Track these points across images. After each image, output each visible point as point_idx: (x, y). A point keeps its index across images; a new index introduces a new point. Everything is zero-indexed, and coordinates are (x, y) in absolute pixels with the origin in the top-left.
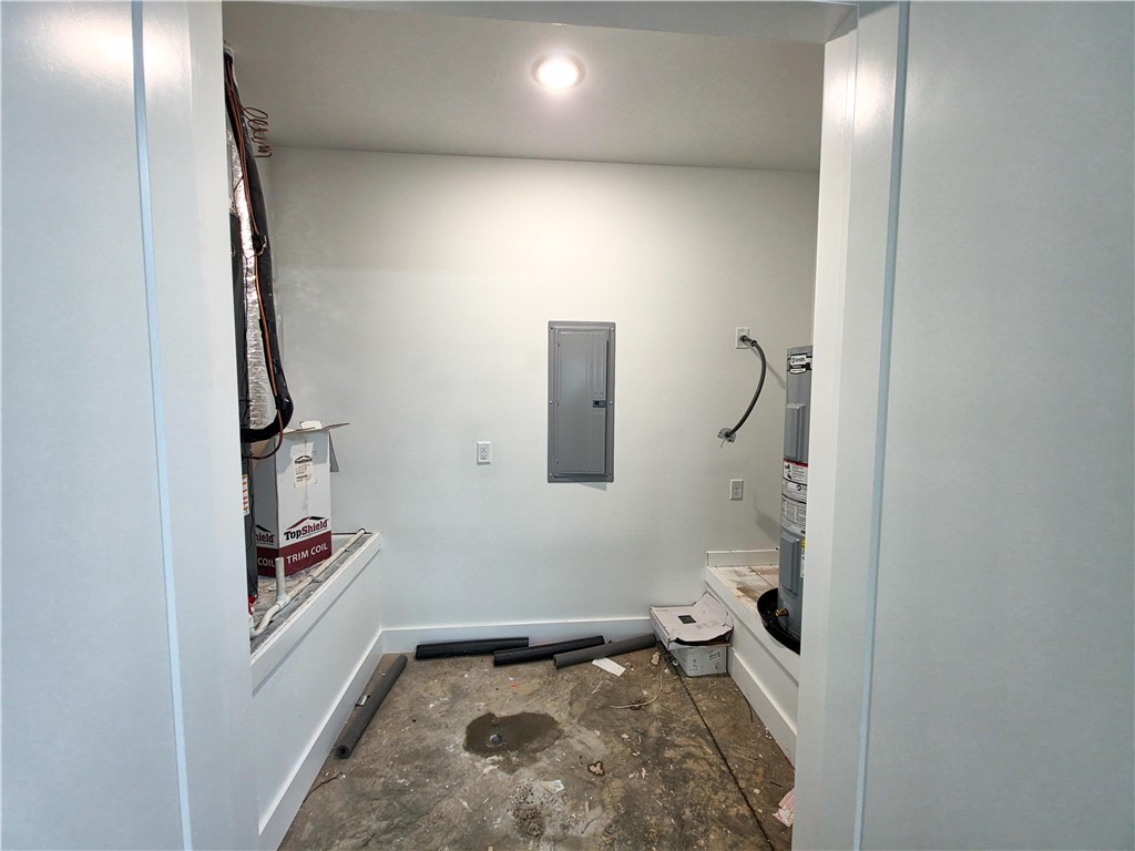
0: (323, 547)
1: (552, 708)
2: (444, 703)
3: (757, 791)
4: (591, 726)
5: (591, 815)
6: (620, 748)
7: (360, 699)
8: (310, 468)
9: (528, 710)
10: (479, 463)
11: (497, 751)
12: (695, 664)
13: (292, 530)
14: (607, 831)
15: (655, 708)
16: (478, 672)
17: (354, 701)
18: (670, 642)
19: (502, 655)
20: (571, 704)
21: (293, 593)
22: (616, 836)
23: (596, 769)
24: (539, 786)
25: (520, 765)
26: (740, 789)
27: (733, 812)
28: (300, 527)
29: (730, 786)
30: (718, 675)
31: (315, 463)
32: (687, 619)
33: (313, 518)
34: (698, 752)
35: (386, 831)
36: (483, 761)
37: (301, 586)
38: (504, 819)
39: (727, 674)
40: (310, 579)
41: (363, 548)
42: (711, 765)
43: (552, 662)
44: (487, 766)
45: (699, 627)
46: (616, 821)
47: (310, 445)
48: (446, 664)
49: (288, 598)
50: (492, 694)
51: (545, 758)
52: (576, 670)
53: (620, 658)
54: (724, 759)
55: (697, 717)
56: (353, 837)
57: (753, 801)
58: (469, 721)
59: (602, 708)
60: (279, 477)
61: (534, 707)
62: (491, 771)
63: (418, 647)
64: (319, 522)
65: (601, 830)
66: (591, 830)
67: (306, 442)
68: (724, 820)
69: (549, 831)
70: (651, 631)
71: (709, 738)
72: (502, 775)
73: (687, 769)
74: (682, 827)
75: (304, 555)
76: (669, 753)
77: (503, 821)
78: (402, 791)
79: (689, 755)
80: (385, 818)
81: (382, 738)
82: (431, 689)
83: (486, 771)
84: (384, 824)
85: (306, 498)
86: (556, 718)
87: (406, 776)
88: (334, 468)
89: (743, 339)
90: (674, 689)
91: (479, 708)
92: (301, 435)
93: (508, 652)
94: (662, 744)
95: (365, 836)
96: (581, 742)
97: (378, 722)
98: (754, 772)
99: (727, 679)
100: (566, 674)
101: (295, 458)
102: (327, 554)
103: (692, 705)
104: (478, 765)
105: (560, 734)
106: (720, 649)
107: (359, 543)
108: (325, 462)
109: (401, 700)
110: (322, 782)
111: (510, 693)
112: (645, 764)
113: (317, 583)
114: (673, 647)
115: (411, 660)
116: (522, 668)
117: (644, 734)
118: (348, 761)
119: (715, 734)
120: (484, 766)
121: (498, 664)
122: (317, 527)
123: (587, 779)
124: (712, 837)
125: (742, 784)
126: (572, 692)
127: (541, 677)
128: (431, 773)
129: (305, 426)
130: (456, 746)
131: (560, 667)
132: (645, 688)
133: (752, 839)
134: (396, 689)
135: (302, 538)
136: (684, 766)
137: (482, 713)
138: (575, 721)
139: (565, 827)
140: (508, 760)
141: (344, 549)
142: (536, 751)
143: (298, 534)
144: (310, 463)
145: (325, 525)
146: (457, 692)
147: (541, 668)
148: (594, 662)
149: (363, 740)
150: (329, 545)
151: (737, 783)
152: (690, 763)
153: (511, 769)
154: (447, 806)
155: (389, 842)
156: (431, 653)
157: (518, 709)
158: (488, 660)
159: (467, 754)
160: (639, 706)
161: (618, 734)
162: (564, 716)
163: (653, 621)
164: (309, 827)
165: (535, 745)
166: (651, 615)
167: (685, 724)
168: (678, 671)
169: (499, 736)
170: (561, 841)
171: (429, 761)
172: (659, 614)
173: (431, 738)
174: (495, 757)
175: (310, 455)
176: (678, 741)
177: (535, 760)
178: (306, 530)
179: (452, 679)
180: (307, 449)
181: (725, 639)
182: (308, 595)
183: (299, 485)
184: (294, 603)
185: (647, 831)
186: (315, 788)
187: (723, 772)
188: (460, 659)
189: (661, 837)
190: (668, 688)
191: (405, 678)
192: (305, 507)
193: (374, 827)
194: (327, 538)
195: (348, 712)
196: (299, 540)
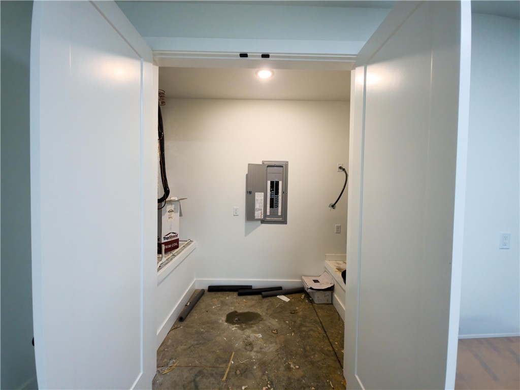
0: (176, 244)
1: (259, 311)
2: (218, 307)
3: (336, 343)
4: (274, 318)
5: (271, 346)
6: (285, 326)
7: (187, 303)
8: (173, 214)
9: (250, 311)
10: (234, 215)
11: (238, 324)
12: (318, 298)
13: (166, 237)
14: (277, 351)
15: (300, 313)
16: (232, 297)
17: (185, 304)
18: (308, 289)
19: (241, 291)
20: (267, 310)
21: (167, 258)
22: (280, 352)
23: (275, 332)
24: (252, 335)
25: (246, 328)
26: (330, 342)
27: (326, 349)
28: (168, 236)
29: (327, 341)
30: (328, 304)
32: (316, 281)
33: (173, 233)
34: (315, 329)
35: (197, 344)
36: (232, 326)
37: (169, 256)
38: (239, 344)
39: (332, 304)
40: (172, 254)
41: (190, 246)
42: (319, 333)
43: (261, 296)
44: (234, 328)
45: (321, 284)
46: (280, 348)
47: (173, 206)
48: (220, 294)
49: (165, 260)
50: (237, 305)
51: (255, 327)
52: (270, 299)
53: (288, 296)
54: (325, 332)
55: (317, 318)
56: (185, 345)
57: (334, 346)
58: (228, 313)
59: (280, 312)
60: (163, 217)
61: (253, 310)
62: (235, 330)
63: (209, 287)
64: (175, 234)
65: (274, 350)
66: (271, 350)
68: (322, 351)
69: (255, 349)
70: (302, 286)
71: (320, 325)
72: (239, 331)
73: (310, 334)
74: (305, 352)
75: (170, 246)
76: (304, 329)
77: (238, 345)
78: (202, 333)
79: (311, 330)
80: (196, 341)
81: (195, 316)
82: (214, 302)
83: (233, 329)
84: (196, 342)
85: (171, 225)
86: (261, 314)
87: (204, 329)
88: (181, 215)
89: (340, 168)
90: (309, 308)
91: (232, 309)
92: (171, 202)
93: (244, 291)
94: (301, 325)
95: (189, 345)
96: (270, 323)
97: (194, 312)
98: (337, 337)
99: (331, 306)
100: (266, 300)
101: (168, 210)
102: (177, 247)
103: (315, 313)
104: (230, 327)
105: (262, 320)
106: (329, 293)
107: (188, 244)
108: (178, 212)
109: (202, 304)
110: (174, 328)
111: (243, 305)
112: (294, 331)
113: (174, 256)
114: (309, 291)
115: (206, 292)
116: (249, 297)
117: (295, 322)
118: (183, 323)
119: (323, 324)
120: (233, 328)
121: (240, 295)
122: (174, 236)
123: (271, 334)
124: (316, 356)
125: (331, 340)
126: (268, 306)
127: (256, 300)
128: (213, 328)
129: (172, 199)
130: (222, 321)
131: (264, 297)
132: (297, 306)
133: (332, 358)
134: (200, 301)
135: (169, 240)
136: (309, 333)
137: (232, 311)
138: (268, 316)
139: (261, 348)
140: (242, 326)
141: (184, 245)
142: (252, 324)
143: (168, 238)
144: (173, 212)
145: (177, 236)
146: (223, 303)
147: (256, 297)
148: (278, 296)
149: (188, 316)
150: (178, 244)
151: (329, 340)
152: (312, 332)
153: (243, 329)
154: (218, 339)
155: (198, 348)
156: (214, 289)
157: (246, 311)
158: (236, 294)
159: (226, 324)
160: (294, 313)
161: (285, 321)
162: (264, 314)
163: (303, 282)
164: (170, 341)
165: (252, 322)
166: (302, 279)
167: (311, 320)
168: (312, 302)
169: (239, 319)
170: (259, 352)
171: (213, 325)
172: (305, 279)
173: (213, 317)
174: (237, 325)
175: (173, 210)
176: (308, 325)
177: (252, 327)
178: (171, 237)
179: (222, 299)
181: (331, 289)
182: (172, 259)
183: (169, 220)
184: (167, 261)
185: (292, 352)
186: (172, 330)
187: (324, 336)
188: (225, 293)
189: (296, 354)
190: (307, 307)
191: (204, 297)
192: (171, 228)
193: (193, 343)
194: (177, 241)
195: (183, 307)
196: (168, 240)
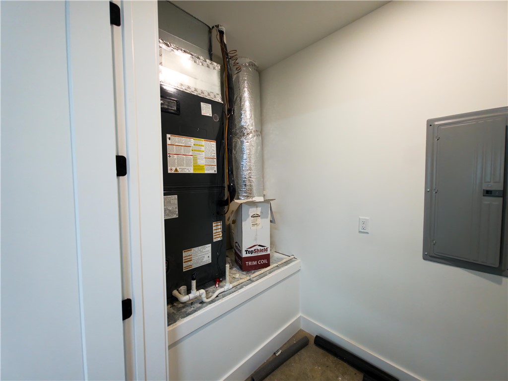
0: (265, 261)
8: (259, 220)
10: (360, 232)
13: (249, 250)
17: (274, 349)
21: (235, 284)
28: (253, 249)
31: (261, 218)
33: (260, 246)
37: (242, 281)
40: (248, 278)
41: (287, 267)
47: (259, 209)
49: (231, 286)
60: (243, 223)
63: (317, 336)
64: (263, 248)
67: (257, 207)
75: (255, 263)
85: (256, 235)
88: (273, 221)
92: (255, 204)
101: (251, 214)
102: (268, 265)
107: (287, 263)
108: (267, 218)
113: (251, 281)
115: (311, 343)
122: (262, 250)
141: (276, 265)
143: (252, 252)
144: (259, 218)
145: (266, 250)
150: (268, 261)
156: (324, 344)
158: (359, 376)
175: (259, 214)
178: (256, 251)
179: (330, 375)
180: (258, 211)
182: (242, 287)
183: (253, 228)
184: (233, 290)
191: (303, 353)
192: (256, 239)
194: (267, 257)
195: (269, 356)
196: (253, 255)
